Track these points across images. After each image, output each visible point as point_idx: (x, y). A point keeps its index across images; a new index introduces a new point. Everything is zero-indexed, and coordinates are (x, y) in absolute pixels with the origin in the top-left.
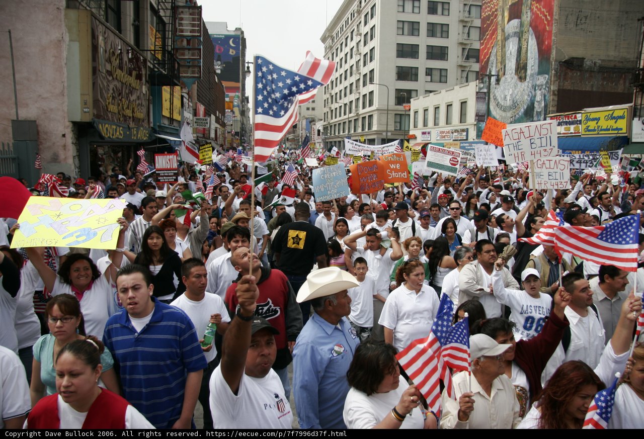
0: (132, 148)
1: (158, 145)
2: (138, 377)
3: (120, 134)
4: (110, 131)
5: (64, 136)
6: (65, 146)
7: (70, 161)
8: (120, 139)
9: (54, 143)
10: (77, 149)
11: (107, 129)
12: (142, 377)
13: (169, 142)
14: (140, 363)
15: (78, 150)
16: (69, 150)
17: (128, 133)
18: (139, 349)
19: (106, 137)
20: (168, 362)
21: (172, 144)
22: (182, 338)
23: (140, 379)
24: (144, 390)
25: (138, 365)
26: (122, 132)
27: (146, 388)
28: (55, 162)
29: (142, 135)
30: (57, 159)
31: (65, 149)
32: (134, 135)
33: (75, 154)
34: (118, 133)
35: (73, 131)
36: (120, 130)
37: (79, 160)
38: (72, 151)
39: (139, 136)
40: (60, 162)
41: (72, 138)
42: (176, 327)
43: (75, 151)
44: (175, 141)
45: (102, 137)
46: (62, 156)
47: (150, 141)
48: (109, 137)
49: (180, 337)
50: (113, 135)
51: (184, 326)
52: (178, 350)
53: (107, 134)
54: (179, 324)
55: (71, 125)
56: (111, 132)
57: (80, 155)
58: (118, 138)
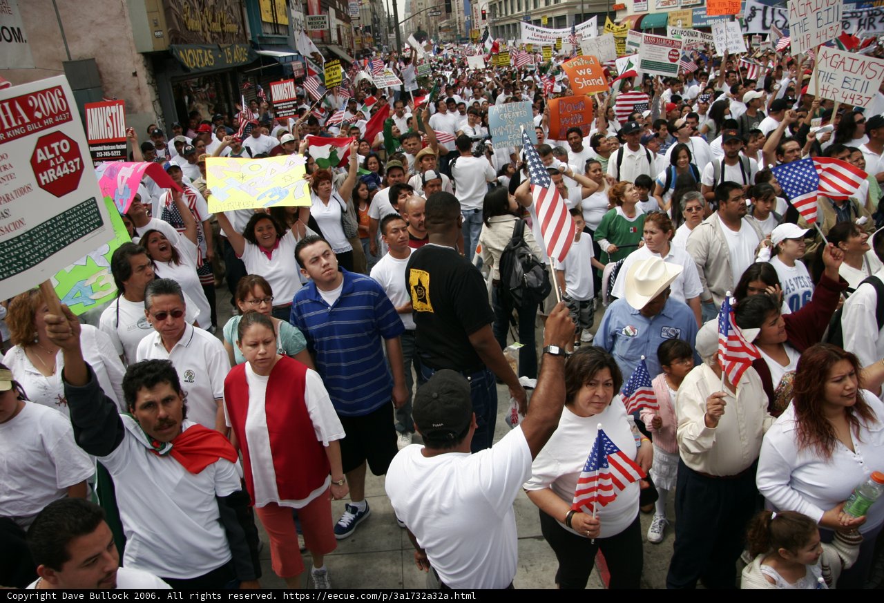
0: (229, 75)
1: (263, 67)
2: (335, 351)
3: (210, 59)
4: (196, 58)
5: (135, 74)
6: (138, 89)
7: (150, 109)
8: (211, 66)
9: (124, 87)
10: (156, 91)
11: (191, 56)
12: (341, 351)
13: (278, 59)
14: (337, 337)
15: (158, 92)
16: (145, 94)
17: (220, 56)
18: (334, 323)
19: (192, 67)
20: (365, 334)
21: (282, 61)
22: (377, 307)
23: (339, 354)
24: (343, 365)
25: (335, 340)
26: (211, 57)
27: (345, 362)
28: (130, 113)
29: (238, 55)
30: (131, 109)
31: (139, 93)
32: (229, 58)
33: (154, 99)
34: (207, 60)
35: (145, 66)
36: (209, 54)
37: (161, 106)
38: (149, 94)
39: (235, 57)
40: (136, 112)
41: (146, 77)
42: (369, 296)
43: (154, 94)
44: (285, 57)
45: (185, 68)
46: (138, 104)
47: (250, 62)
48: (196, 67)
49: (375, 306)
50: (200, 63)
51: (377, 295)
52: (374, 321)
53: (192, 64)
54: (372, 293)
55: (141, 58)
56: (198, 60)
57: (161, 99)
58: (208, 66)
